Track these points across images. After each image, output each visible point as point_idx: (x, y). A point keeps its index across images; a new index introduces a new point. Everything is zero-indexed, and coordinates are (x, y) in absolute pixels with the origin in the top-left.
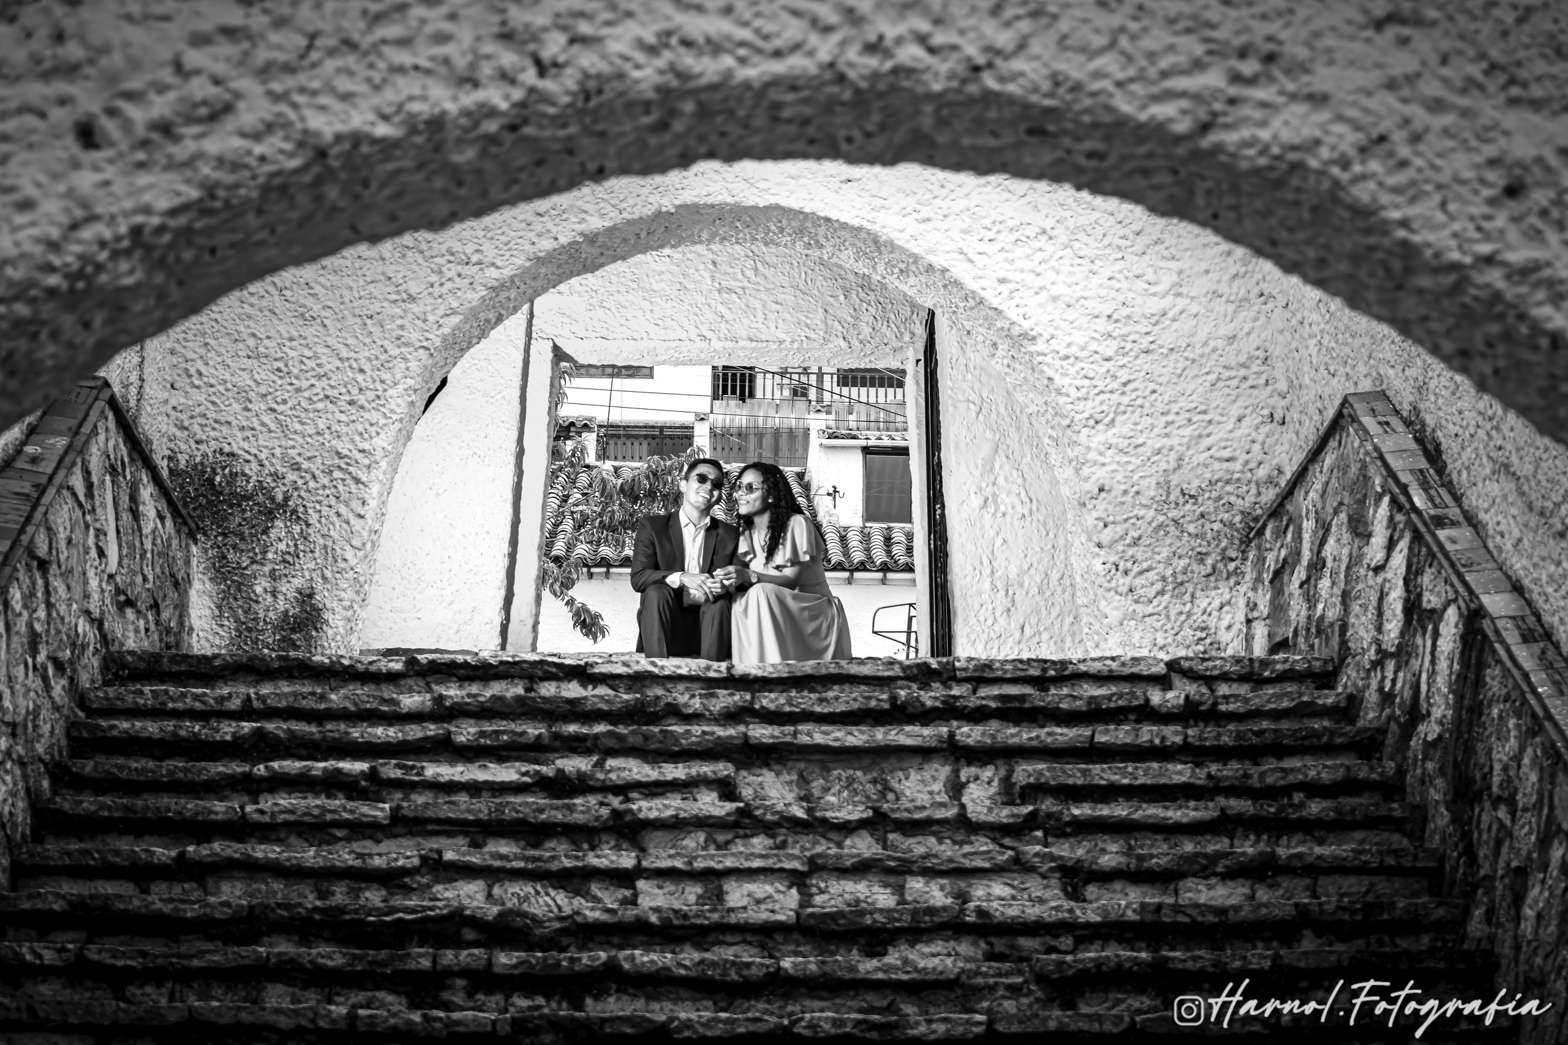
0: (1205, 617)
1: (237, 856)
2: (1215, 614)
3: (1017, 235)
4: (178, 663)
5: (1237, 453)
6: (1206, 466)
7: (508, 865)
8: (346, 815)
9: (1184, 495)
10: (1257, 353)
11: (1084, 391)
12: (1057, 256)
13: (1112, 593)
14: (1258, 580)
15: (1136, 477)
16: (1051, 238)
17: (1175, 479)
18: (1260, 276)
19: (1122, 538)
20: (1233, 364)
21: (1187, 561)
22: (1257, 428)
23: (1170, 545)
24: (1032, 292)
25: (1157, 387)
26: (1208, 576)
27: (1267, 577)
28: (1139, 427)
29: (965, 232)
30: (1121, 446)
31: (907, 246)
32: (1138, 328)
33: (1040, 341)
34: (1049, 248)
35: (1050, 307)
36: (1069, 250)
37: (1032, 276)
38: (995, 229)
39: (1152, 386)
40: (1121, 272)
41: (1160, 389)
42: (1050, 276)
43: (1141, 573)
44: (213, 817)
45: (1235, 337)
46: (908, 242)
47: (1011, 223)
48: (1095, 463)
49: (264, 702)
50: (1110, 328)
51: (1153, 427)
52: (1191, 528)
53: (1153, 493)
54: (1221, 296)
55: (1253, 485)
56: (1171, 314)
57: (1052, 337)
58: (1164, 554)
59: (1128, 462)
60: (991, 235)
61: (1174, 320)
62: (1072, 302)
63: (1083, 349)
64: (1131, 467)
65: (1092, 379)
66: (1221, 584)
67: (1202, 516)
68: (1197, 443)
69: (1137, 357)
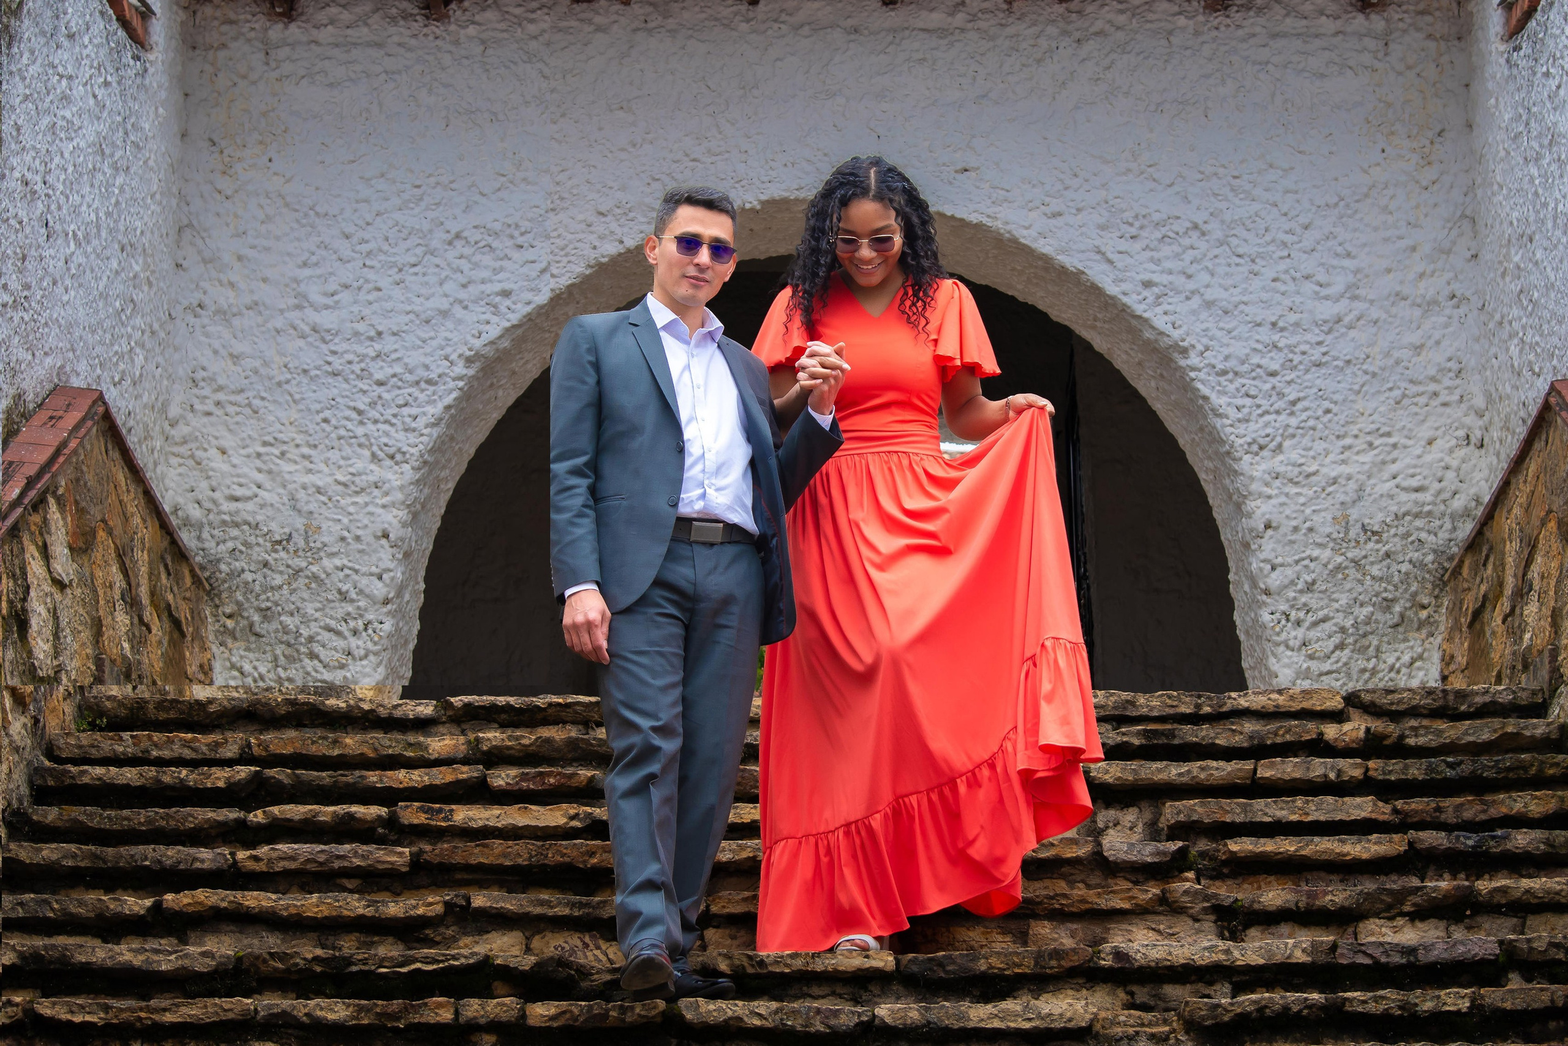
0: (1393, 675)
1: (224, 904)
2: (1404, 670)
3: (1164, 230)
4: (167, 710)
5: (1426, 482)
6: (1391, 497)
7: (550, 912)
8: (357, 862)
9: (1365, 531)
10: (1449, 364)
11: (1246, 411)
12: (1210, 255)
13: (1282, 648)
14: (1456, 627)
15: (1308, 511)
16: (1203, 234)
17: (1354, 513)
18: (1451, 275)
19: (1292, 583)
20: (1421, 378)
21: (1371, 609)
22: (1451, 451)
23: (1350, 591)
24: (1182, 297)
25: (1332, 406)
26: (1396, 626)
27: (1465, 621)
28: (1312, 453)
29: (1102, 227)
30: (1290, 475)
31: (1034, 245)
32: (1309, 337)
33: (1192, 354)
34: (1203, 245)
35: (1204, 315)
36: (1225, 247)
37: (1183, 279)
38: (1137, 224)
39: (1326, 404)
40: (1286, 272)
41: (1335, 409)
42: (1205, 277)
43: (1315, 624)
44: (198, 865)
45: (1422, 346)
46: (1035, 240)
47: (1156, 217)
48: (1260, 495)
49: (266, 749)
50: (1276, 337)
51: (1327, 453)
52: (1375, 571)
53: (1328, 530)
54: (1405, 299)
55: (1447, 519)
56: (1347, 320)
57: (1207, 349)
58: (1343, 602)
59: (1299, 494)
60: (1133, 231)
61: (1350, 327)
62: (1230, 307)
63: (1243, 363)
64: (1302, 500)
65: (1254, 397)
66: (1411, 635)
67: (1388, 555)
68: (1380, 471)
69: (1307, 371)
